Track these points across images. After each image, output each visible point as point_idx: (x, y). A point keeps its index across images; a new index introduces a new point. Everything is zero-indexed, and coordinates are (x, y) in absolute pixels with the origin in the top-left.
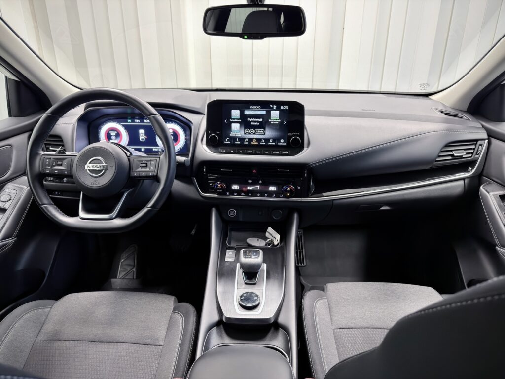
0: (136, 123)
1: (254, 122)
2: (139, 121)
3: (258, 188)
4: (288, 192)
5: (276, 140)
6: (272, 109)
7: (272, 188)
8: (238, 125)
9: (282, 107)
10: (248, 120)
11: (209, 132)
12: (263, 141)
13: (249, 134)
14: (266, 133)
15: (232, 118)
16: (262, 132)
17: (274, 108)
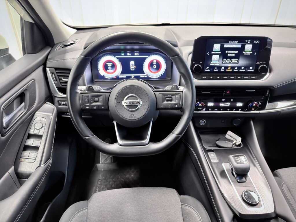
0: (128, 56)
1: (231, 54)
2: (130, 54)
3: (228, 104)
4: (254, 107)
5: (247, 67)
6: (247, 43)
7: (239, 104)
8: (218, 56)
9: (255, 42)
10: (227, 52)
11: (194, 63)
12: (236, 68)
13: (226, 63)
14: (239, 62)
15: (214, 51)
16: (236, 61)
17: (249, 42)
